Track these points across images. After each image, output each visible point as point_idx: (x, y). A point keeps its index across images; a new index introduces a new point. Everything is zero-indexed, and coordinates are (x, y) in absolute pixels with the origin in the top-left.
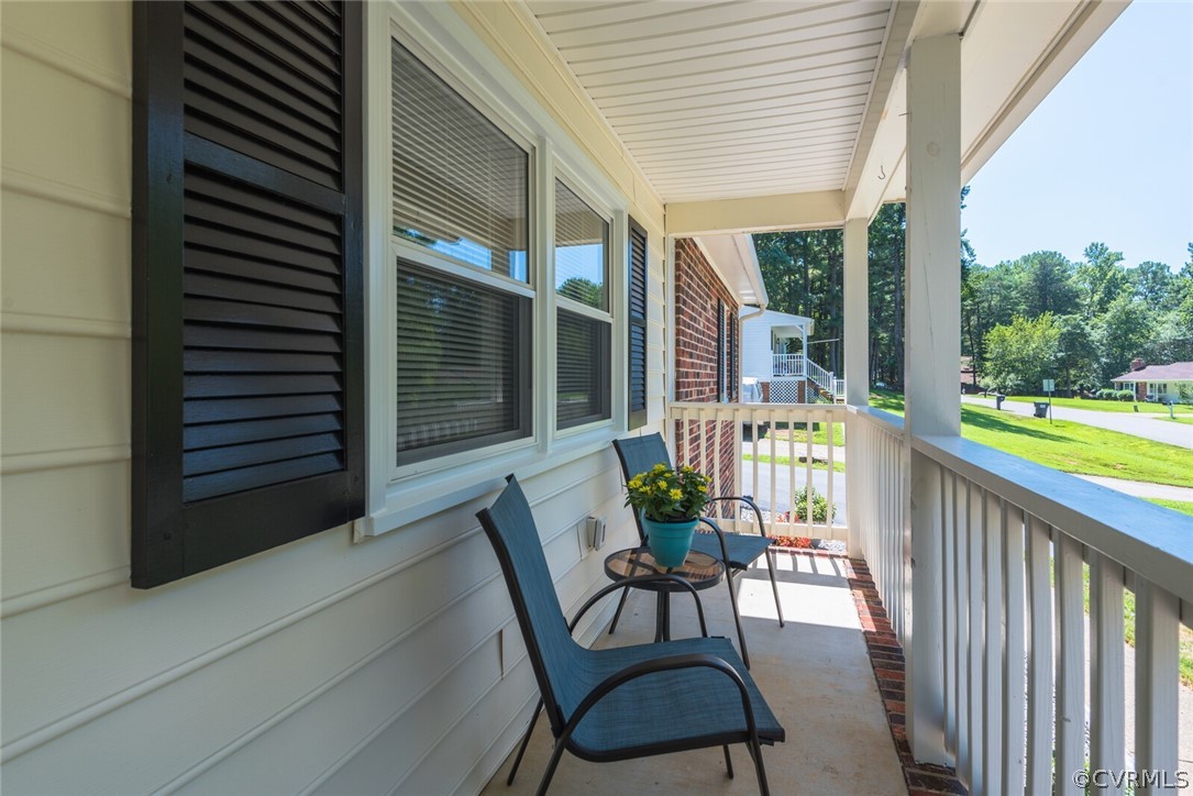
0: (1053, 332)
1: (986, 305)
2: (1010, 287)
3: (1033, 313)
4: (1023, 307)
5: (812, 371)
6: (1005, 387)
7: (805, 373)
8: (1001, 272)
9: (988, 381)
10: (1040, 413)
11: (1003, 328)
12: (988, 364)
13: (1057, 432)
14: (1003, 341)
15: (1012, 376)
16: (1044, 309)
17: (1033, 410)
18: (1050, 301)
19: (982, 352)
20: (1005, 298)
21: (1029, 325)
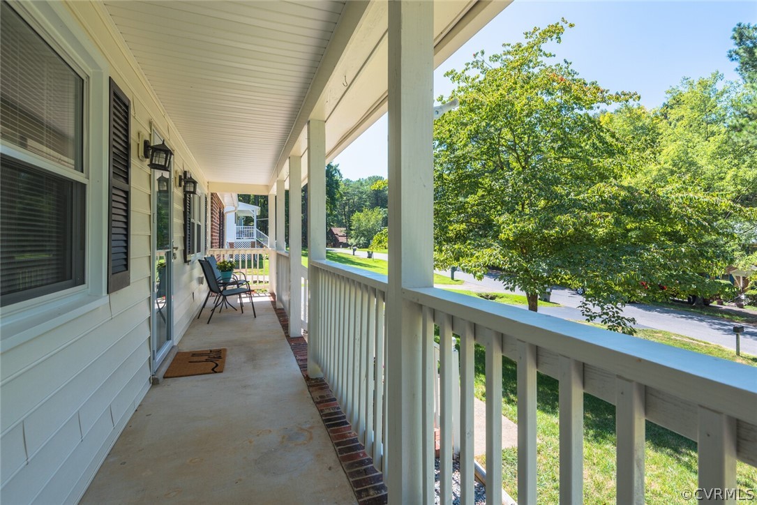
0: (380, 216)
1: (352, 201)
2: (362, 193)
3: (372, 207)
4: (368, 203)
5: (259, 235)
6: (360, 244)
7: (255, 237)
8: (358, 184)
9: (352, 241)
10: (370, 256)
11: (359, 213)
12: (352, 232)
13: (374, 265)
14: (359, 220)
15: (363, 238)
16: (377, 205)
17: (367, 255)
18: (380, 201)
19: (350, 226)
20: (360, 198)
21: (370, 213)
